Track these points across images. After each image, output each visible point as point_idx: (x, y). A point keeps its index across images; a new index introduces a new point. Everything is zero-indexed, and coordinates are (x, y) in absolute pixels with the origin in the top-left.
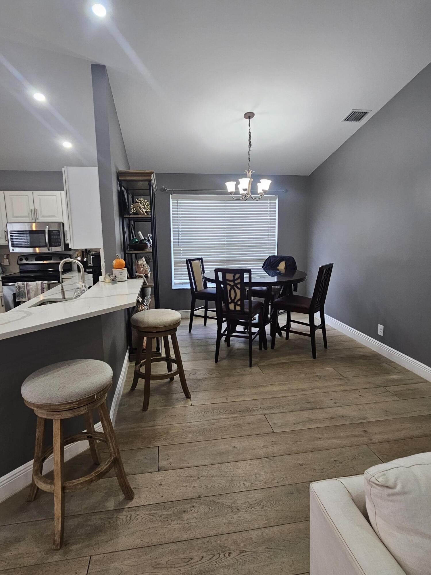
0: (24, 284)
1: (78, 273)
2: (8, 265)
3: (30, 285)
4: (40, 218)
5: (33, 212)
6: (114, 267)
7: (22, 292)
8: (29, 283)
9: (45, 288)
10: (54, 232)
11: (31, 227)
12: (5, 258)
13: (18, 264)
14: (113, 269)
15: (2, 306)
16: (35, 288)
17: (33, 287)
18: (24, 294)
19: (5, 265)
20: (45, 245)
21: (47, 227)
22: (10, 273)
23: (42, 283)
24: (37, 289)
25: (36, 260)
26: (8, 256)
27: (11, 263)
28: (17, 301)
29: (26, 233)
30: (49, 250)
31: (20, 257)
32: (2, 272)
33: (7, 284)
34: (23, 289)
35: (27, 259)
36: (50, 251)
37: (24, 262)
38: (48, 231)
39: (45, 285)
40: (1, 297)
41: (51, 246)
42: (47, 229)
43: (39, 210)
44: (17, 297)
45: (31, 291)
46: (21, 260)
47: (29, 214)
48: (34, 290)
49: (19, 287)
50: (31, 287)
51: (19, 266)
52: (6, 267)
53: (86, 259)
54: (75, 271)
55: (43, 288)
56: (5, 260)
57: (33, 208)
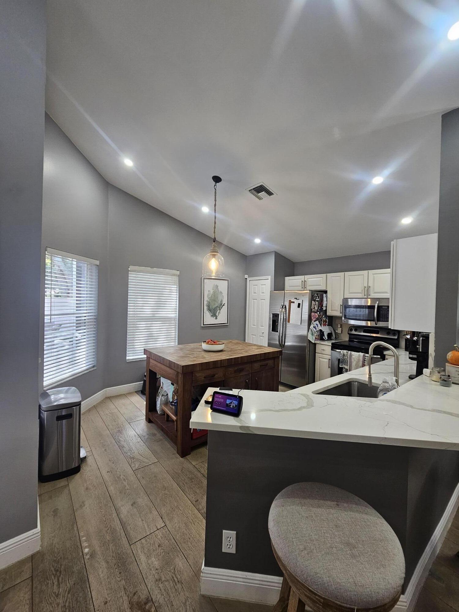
0: (347, 353)
1: (404, 351)
2: (341, 333)
3: (353, 355)
4: (372, 294)
5: (366, 289)
6: (450, 361)
7: (346, 359)
8: (353, 353)
9: (366, 361)
10: (383, 307)
11: (367, 302)
12: (339, 327)
13: (348, 334)
14: (447, 364)
15: (329, 367)
16: (357, 359)
17: (355, 357)
18: (346, 361)
19: (338, 332)
20: (373, 319)
21: (378, 302)
22: (341, 340)
23: (364, 355)
24: (359, 360)
25: (364, 332)
26: (341, 325)
27: (343, 332)
28: (340, 366)
29: (366, 308)
30: (376, 324)
31: (351, 328)
32: (335, 338)
33: (335, 350)
34: (347, 357)
35: (356, 330)
36: (378, 325)
37: (354, 332)
38: (378, 306)
39: (366, 357)
40: (329, 359)
41: (379, 320)
42: (377, 305)
43: (372, 287)
44: (341, 363)
45: (353, 360)
46: (351, 330)
47: (362, 290)
48: (356, 360)
49: (343, 355)
50: (353, 357)
51: (348, 335)
52: (339, 334)
53: (416, 338)
54: (402, 348)
55: (364, 361)
56: (339, 329)
57: (366, 285)
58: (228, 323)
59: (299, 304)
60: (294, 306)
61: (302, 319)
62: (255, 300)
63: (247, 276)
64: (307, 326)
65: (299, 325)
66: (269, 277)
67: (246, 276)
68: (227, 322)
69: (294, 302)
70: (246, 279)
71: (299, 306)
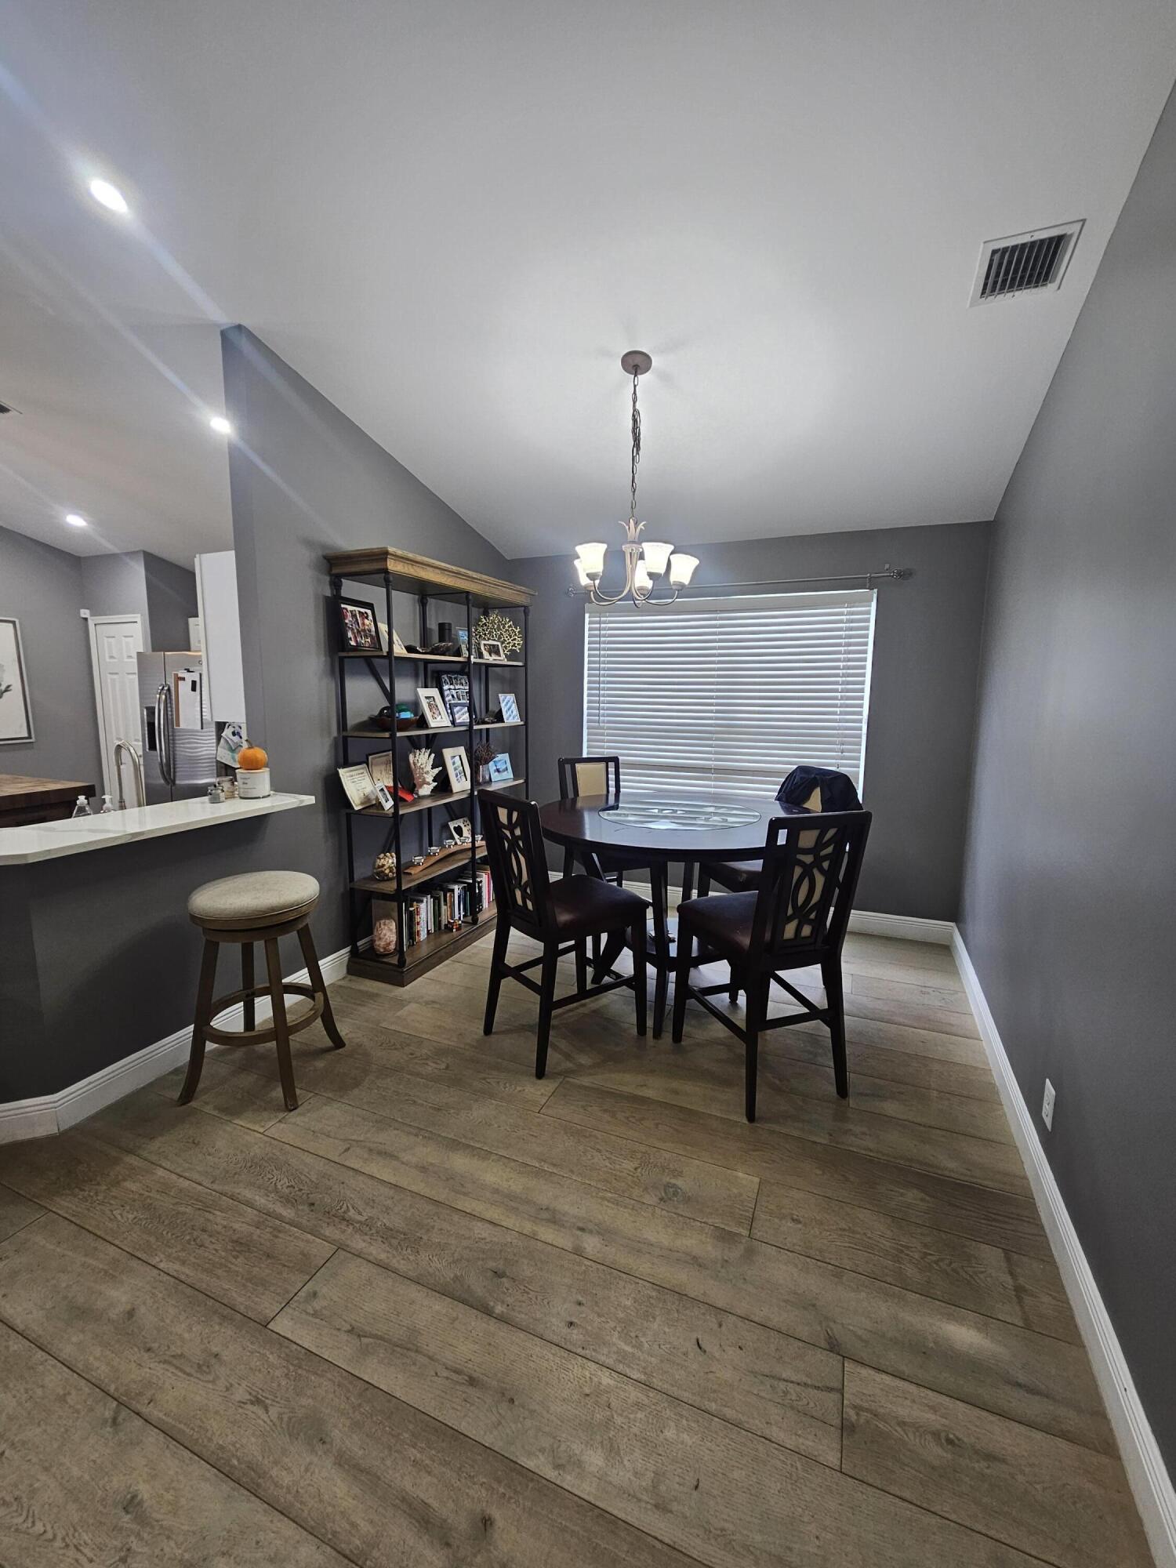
58: (30, 737)
59: (194, 683)
60: (185, 688)
61: (204, 721)
62: (115, 677)
63: (87, 611)
64: (214, 737)
65: (198, 732)
66: (138, 617)
67: (85, 613)
68: (26, 735)
69: (183, 679)
70: (86, 619)
71: (194, 689)
